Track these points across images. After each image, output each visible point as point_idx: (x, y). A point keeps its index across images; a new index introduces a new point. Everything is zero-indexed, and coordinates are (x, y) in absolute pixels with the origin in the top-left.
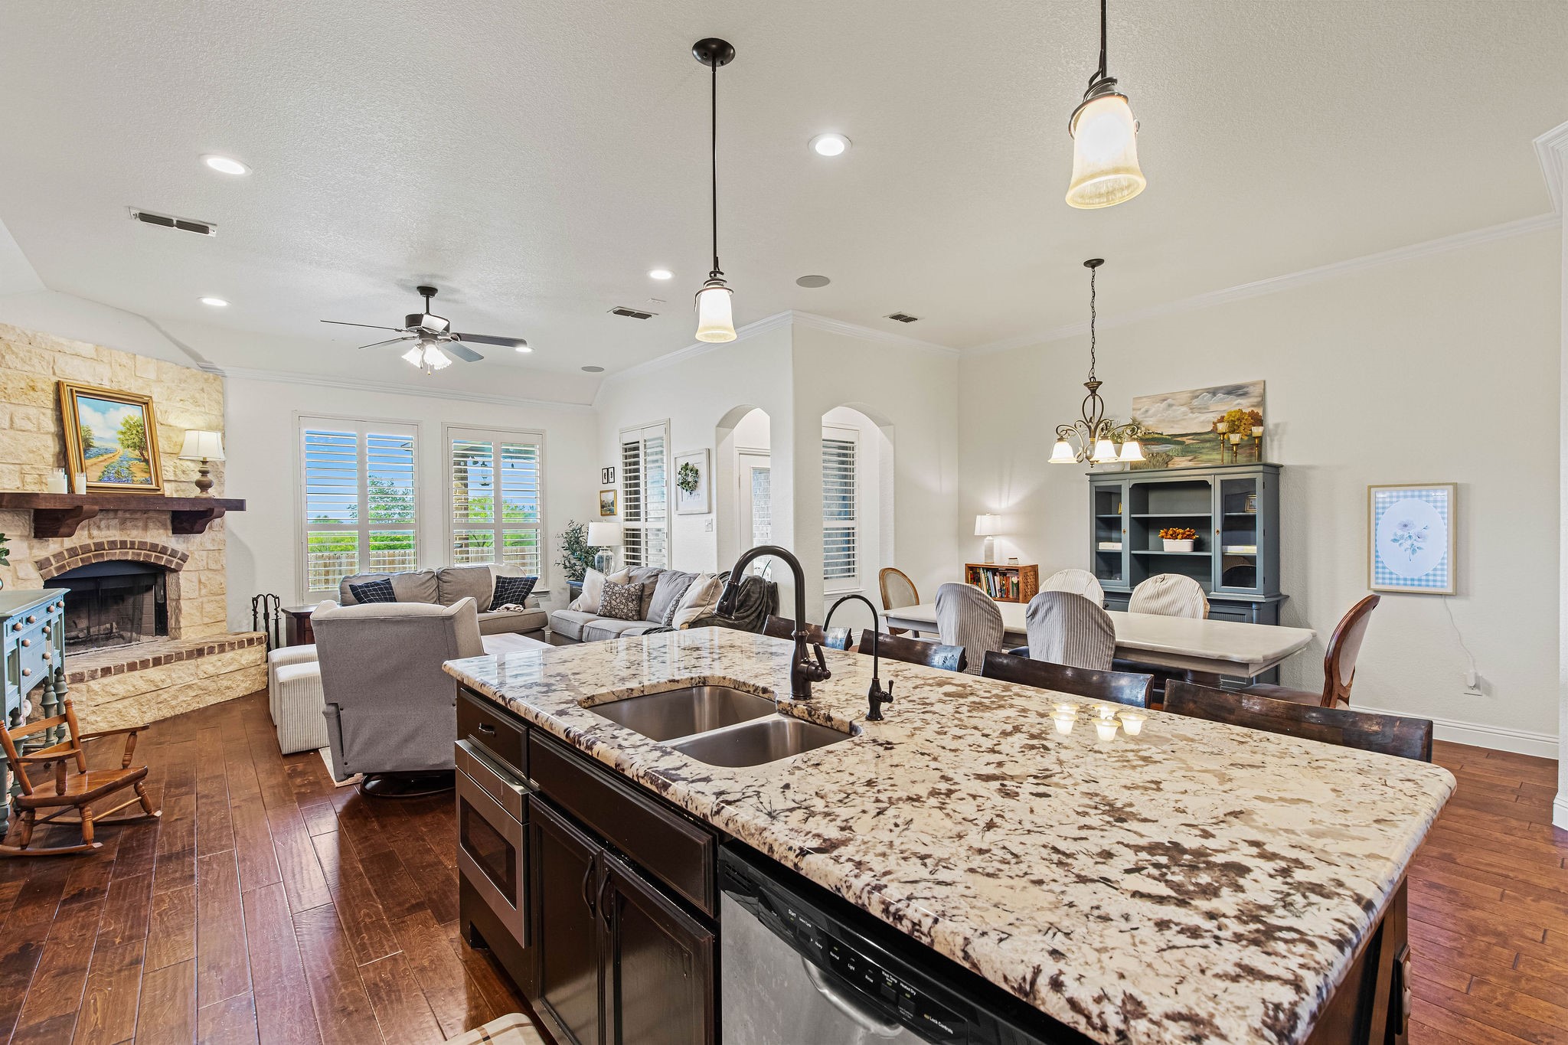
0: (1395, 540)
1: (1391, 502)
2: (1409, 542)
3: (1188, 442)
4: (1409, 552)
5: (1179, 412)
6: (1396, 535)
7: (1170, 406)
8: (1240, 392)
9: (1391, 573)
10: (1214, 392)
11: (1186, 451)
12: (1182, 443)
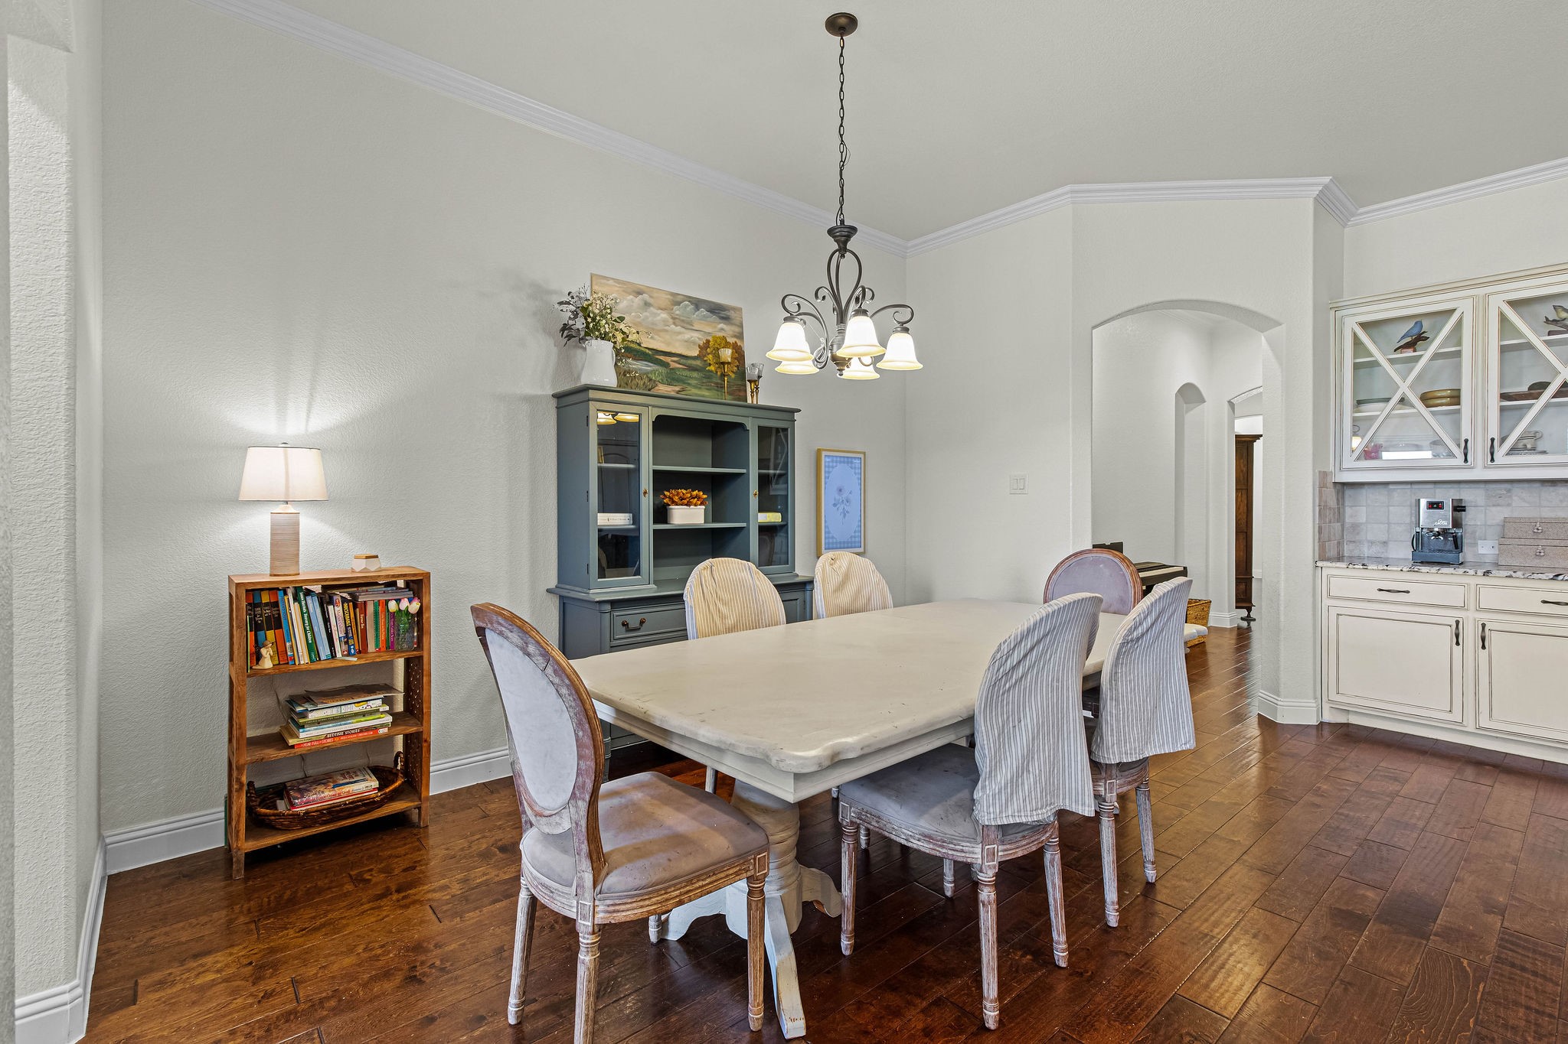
0: (835, 505)
1: (833, 467)
2: (842, 506)
3: (674, 365)
4: (842, 515)
5: (659, 318)
6: (835, 499)
7: (647, 304)
8: (723, 314)
9: (833, 537)
10: (697, 303)
11: (672, 378)
12: (665, 365)
